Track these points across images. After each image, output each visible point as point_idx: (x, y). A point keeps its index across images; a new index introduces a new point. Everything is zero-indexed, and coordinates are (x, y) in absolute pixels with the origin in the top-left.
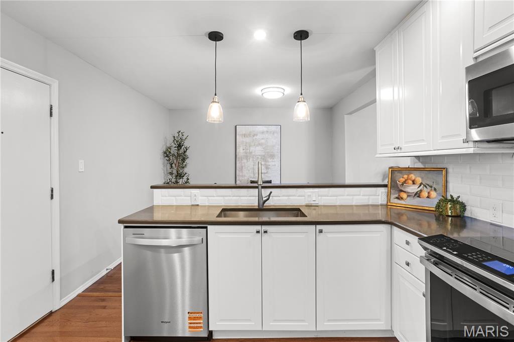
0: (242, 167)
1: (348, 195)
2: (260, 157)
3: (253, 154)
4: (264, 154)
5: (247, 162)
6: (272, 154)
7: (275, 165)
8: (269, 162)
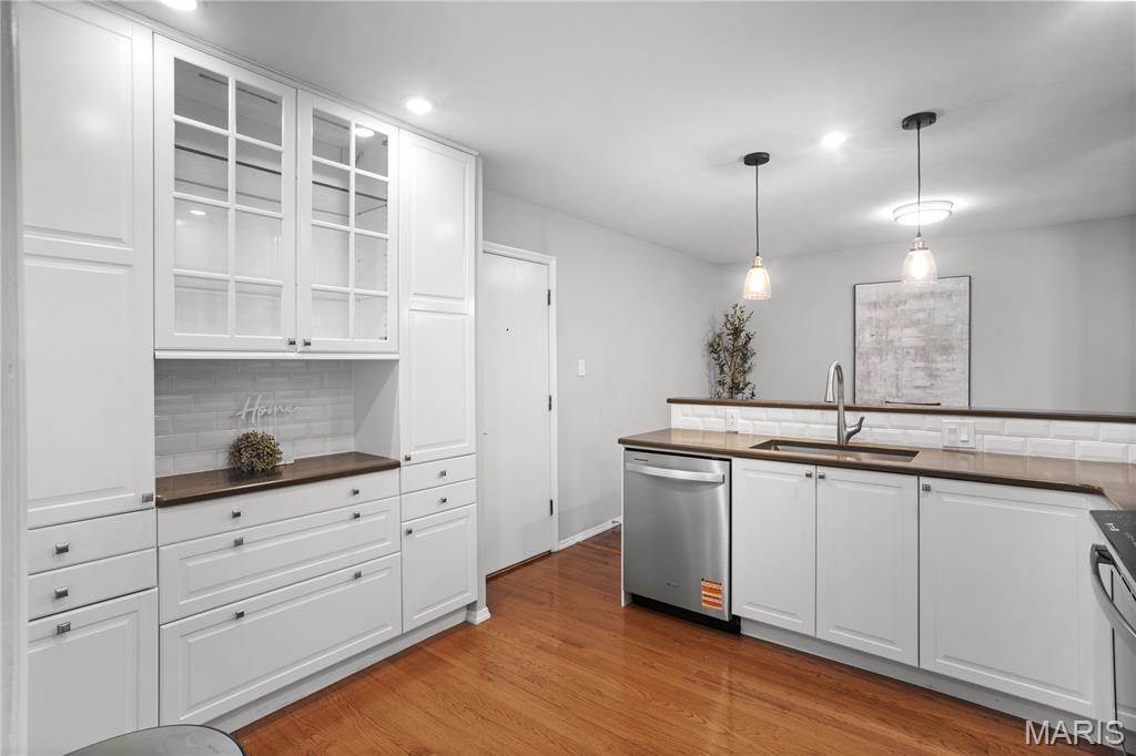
0: (869, 373)
1: (1056, 437)
2: (912, 351)
3: (897, 344)
4: (922, 344)
5: (881, 361)
6: (944, 343)
7: (954, 369)
8: (936, 362)
